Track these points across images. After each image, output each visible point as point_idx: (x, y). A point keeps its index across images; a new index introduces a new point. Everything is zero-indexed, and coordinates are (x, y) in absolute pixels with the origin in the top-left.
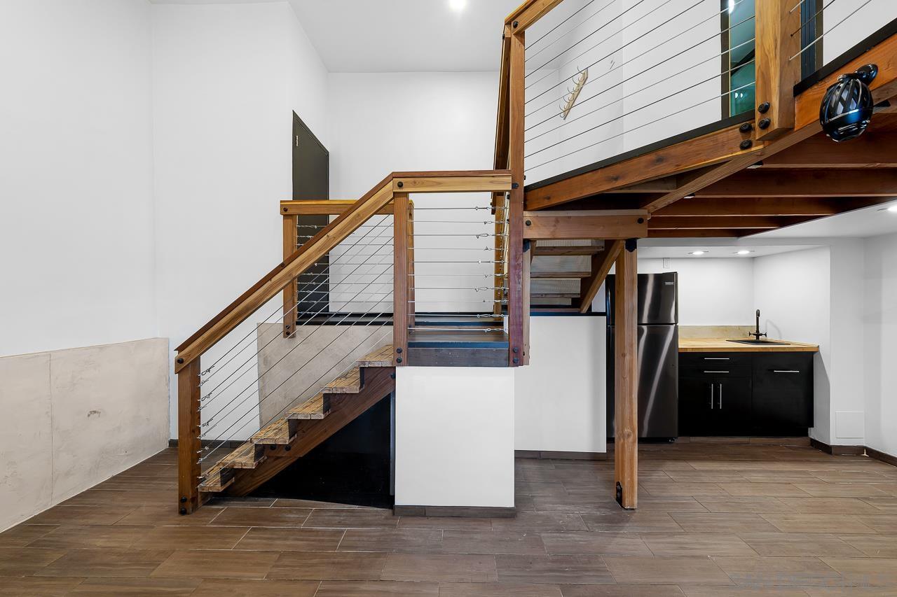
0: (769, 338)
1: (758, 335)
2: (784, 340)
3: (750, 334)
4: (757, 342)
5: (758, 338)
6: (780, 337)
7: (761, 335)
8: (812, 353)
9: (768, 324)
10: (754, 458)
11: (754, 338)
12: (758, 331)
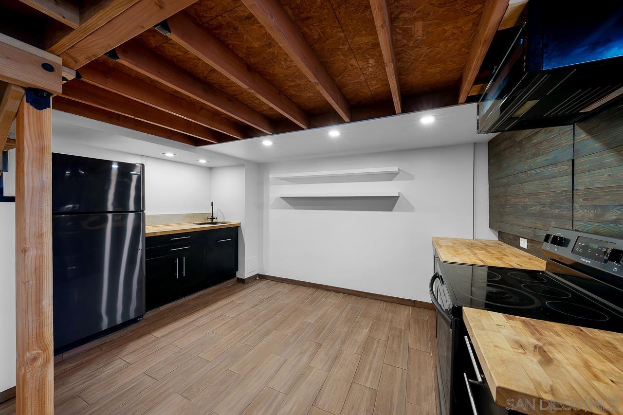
0: (219, 220)
1: (212, 219)
2: (226, 221)
3: (208, 218)
4: (212, 223)
5: (212, 221)
6: (224, 219)
7: (214, 218)
8: (238, 227)
9: (218, 212)
10: (206, 304)
11: (210, 221)
12: (212, 216)
